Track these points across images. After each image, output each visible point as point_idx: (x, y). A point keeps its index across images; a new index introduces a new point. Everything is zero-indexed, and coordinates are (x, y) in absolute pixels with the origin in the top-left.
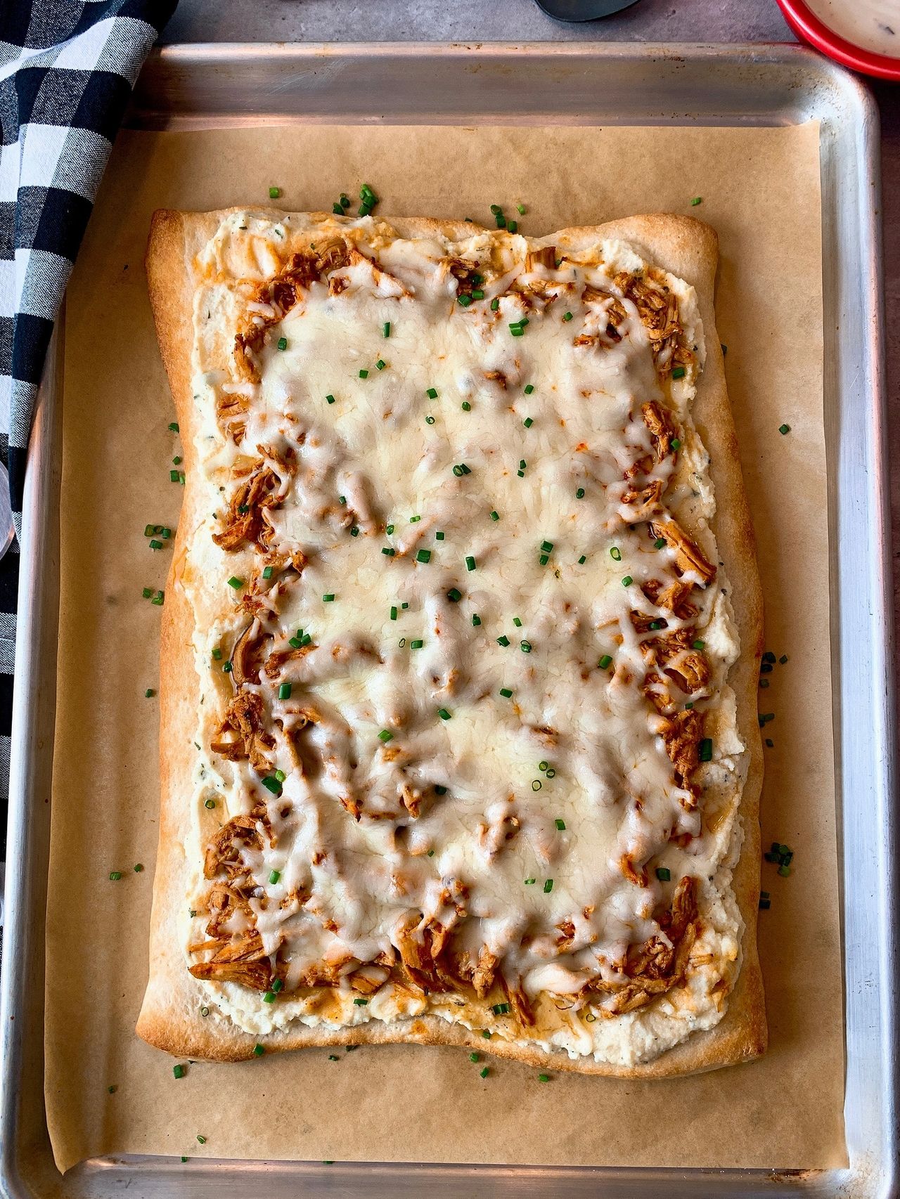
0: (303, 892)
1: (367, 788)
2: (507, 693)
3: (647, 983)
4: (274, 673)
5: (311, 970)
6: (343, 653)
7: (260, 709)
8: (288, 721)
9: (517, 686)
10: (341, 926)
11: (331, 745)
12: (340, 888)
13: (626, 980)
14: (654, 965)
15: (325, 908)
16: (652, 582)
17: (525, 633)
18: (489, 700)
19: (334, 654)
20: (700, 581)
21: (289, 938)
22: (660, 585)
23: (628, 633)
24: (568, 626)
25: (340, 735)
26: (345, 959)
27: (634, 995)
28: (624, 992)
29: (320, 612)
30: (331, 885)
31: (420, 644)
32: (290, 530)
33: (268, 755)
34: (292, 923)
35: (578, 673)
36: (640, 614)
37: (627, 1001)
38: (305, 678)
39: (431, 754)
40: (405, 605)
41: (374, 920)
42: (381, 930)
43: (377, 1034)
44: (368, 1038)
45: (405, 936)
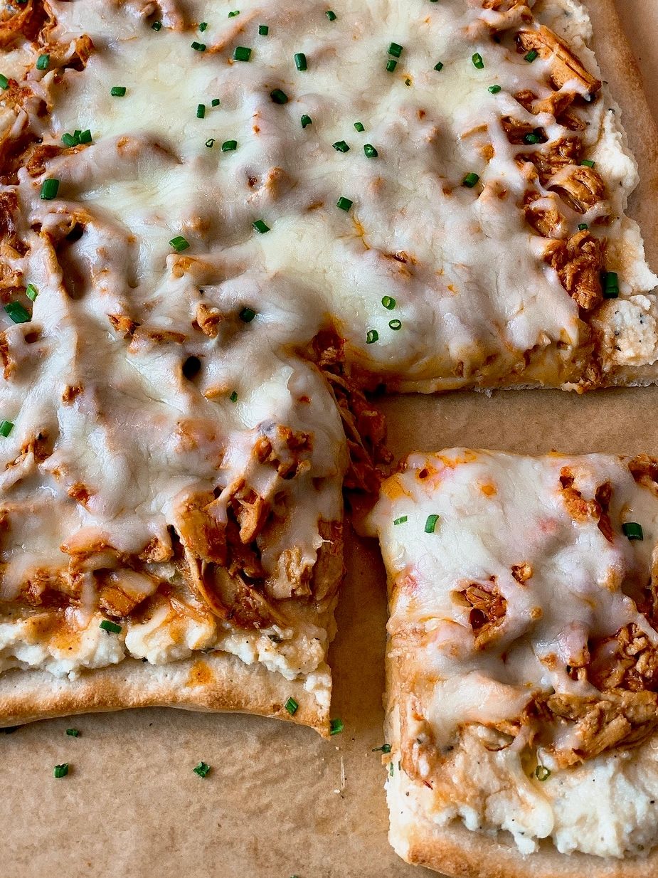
0: (43, 444)
1: (149, 307)
2: (346, 205)
3: (625, 697)
4: (38, 170)
5: (41, 571)
6: (132, 146)
7: (14, 207)
8: (48, 221)
9: (359, 198)
10: (93, 493)
11: (104, 253)
12: (99, 439)
13: (592, 693)
14: (635, 672)
15: (72, 467)
16: (525, 93)
17: (368, 138)
18: (320, 211)
19: (119, 146)
20: (584, 91)
21: (14, 517)
22: (535, 97)
23: (499, 143)
24: (424, 133)
25: (117, 242)
26: (95, 546)
27: (608, 723)
28: (591, 715)
29: (105, 108)
30: (85, 435)
31: (232, 146)
32: (76, 18)
33: (17, 264)
34: (21, 495)
35: (438, 189)
36: (513, 122)
37: (597, 733)
38: (78, 174)
39: (238, 270)
40: (216, 103)
41: (143, 488)
42: (153, 507)
43: (136, 687)
44: (121, 694)
45: (188, 510)
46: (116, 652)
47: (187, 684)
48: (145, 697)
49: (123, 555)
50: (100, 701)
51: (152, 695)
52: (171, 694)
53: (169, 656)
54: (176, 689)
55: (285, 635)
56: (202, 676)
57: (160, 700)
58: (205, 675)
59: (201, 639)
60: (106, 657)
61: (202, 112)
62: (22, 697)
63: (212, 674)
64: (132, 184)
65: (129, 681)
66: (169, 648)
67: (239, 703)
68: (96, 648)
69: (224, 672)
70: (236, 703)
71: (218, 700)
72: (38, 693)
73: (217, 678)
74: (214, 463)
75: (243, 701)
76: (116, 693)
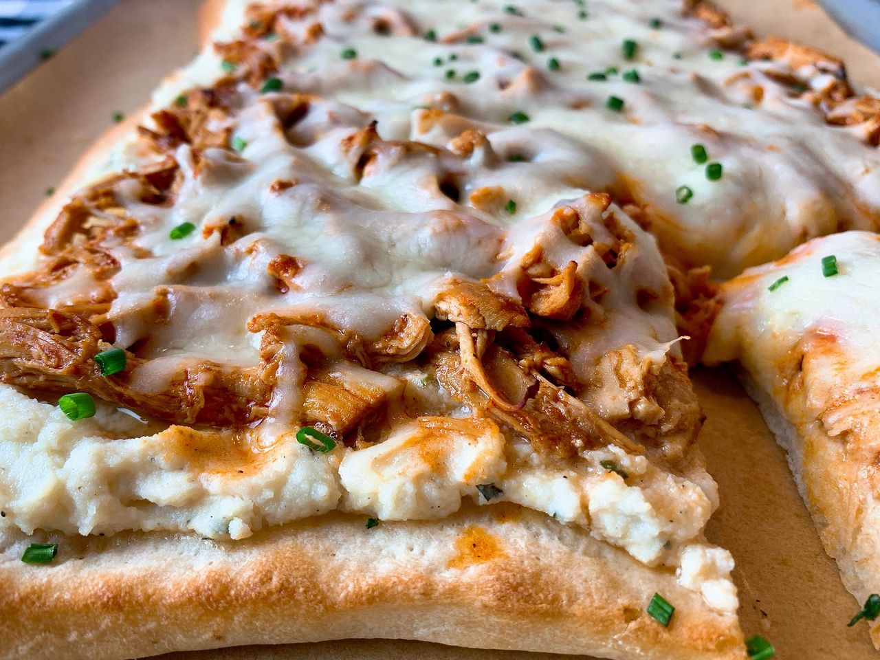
43: (353, 565)
44: (323, 576)
46: (324, 480)
47: (452, 563)
48: (371, 581)
50: (282, 585)
51: (383, 579)
52: (421, 577)
53: (420, 496)
54: (431, 572)
55: (633, 462)
56: (480, 549)
57: (400, 588)
58: (486, 546)
59: (478, 462)
60: (305, 487)
62: (135, 573)
63: (499, 546)
65: (340, 555)
66: (419, 480)
67: (557, 599)
68: (289, 473)
69: (522, 544)
70: (550, 598)
71: (515, 589)
72: (165, 571)
73: (509, 551)
75: (564, 596)
76: (315, 572)
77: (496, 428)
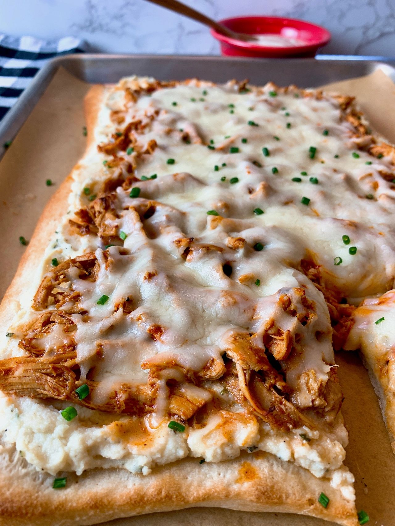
0: (130, 303)
1: (197, 240)
2: (306, 201)
4: (128, 187)
5: (125, 384)
6: (181, 175)
7: (114, 199)
8: (134, 203)
9: (313, 198)
10: (165, 329)
11: (168, 217)
15: (150, 315)
17: (310, 177)
18: (292, 205)
19: (174, 176)
21: (106, 349)
23: (380, 181)
24: (339, 177)
25: (175, 213)
26: (167, 363)
31: (235, 180)
33: (116, 222)
34: (112, 337)
36: (384, 173)
38: (151, 189)
39: (249, 227)
40: (224, 165)
41: (201, 330)
42: (208, 341)
43: (195, 483)
44: (183, 489)
45: (235, 340)
46: (181, 447)
47: (237, 481)
48: (203, 491)
49: (188, 371)
50: (166, 495)
51: (209, 490)
52: (224, 489)
53: (223, 453)
54: (229, 485)
55: (313, 434)
56: (249, 474)
57: (216, 494)
58: (251, 472)
59: (248, 437)
60: (174, 451)
61: (217, 168)
62: (103, 491)
63: (256, 472)
64: (180, 195)
65: (190, 478)
66: (223, 446)
67: (281, 497)
68: (166, 443)
69: (266, 471)
70: (278, 496)
71: (264, 494)
72: (115, 489)
73: (261, 475)
74: (249, 314)
75: (284, 495)
76: (180, 488)
77: (255, 420)
